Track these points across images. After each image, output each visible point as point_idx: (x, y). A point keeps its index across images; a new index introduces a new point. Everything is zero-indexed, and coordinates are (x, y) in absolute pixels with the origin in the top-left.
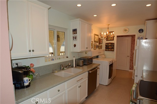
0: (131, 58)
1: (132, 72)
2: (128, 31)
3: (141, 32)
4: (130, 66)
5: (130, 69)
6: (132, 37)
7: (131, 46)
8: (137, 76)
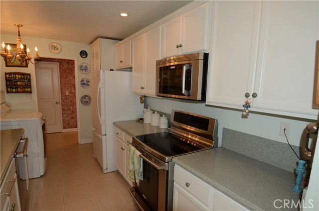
0: (62, 105)
1: (77, 131)
2: (59, 49)
3: (84, 56)
4: (64, 121)
5: (64, 128)
6: (60, 63)
7: (61, 81)
8: (105, 135)
